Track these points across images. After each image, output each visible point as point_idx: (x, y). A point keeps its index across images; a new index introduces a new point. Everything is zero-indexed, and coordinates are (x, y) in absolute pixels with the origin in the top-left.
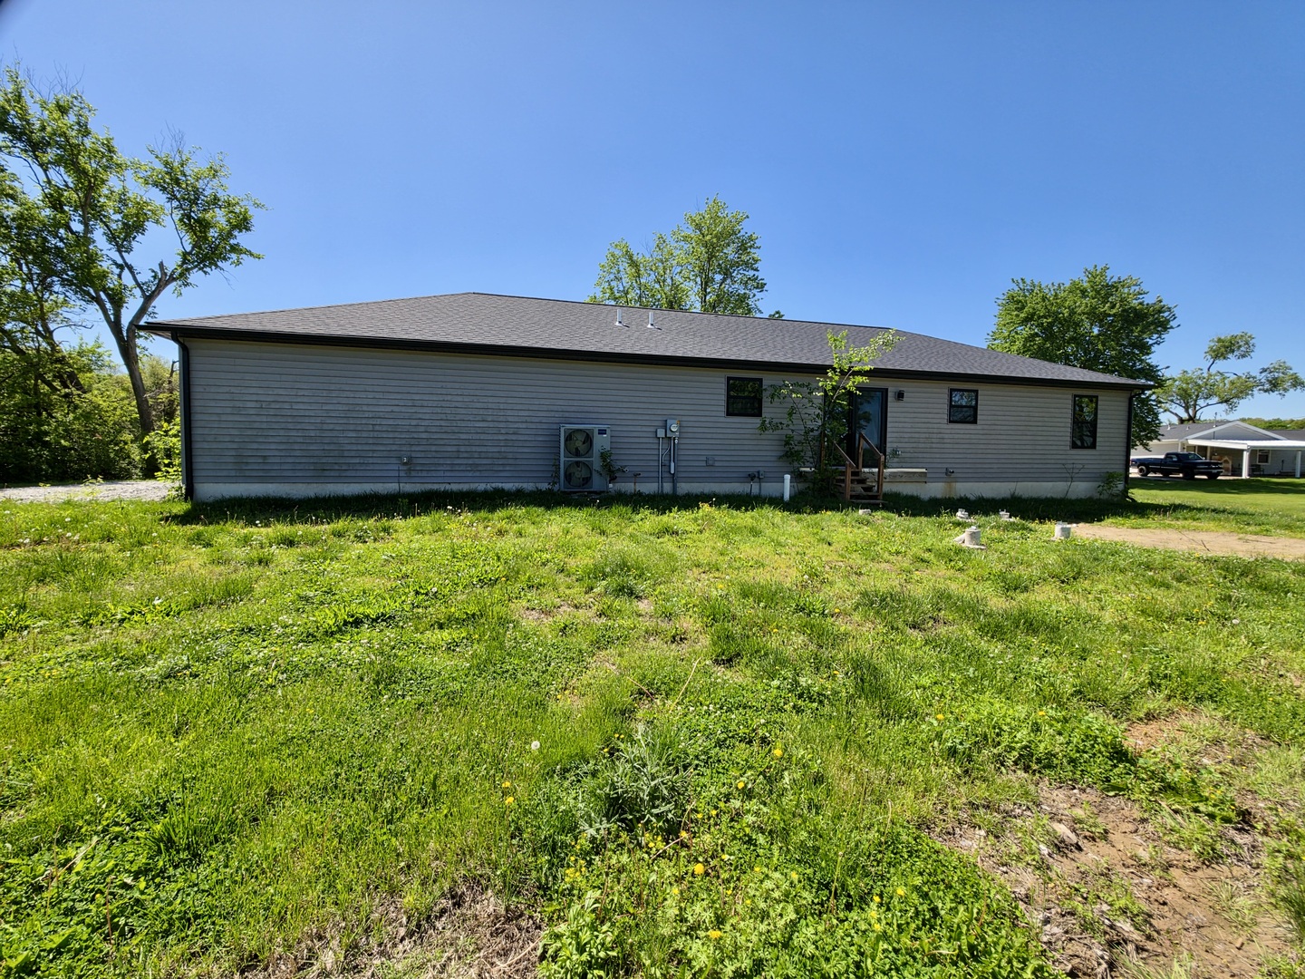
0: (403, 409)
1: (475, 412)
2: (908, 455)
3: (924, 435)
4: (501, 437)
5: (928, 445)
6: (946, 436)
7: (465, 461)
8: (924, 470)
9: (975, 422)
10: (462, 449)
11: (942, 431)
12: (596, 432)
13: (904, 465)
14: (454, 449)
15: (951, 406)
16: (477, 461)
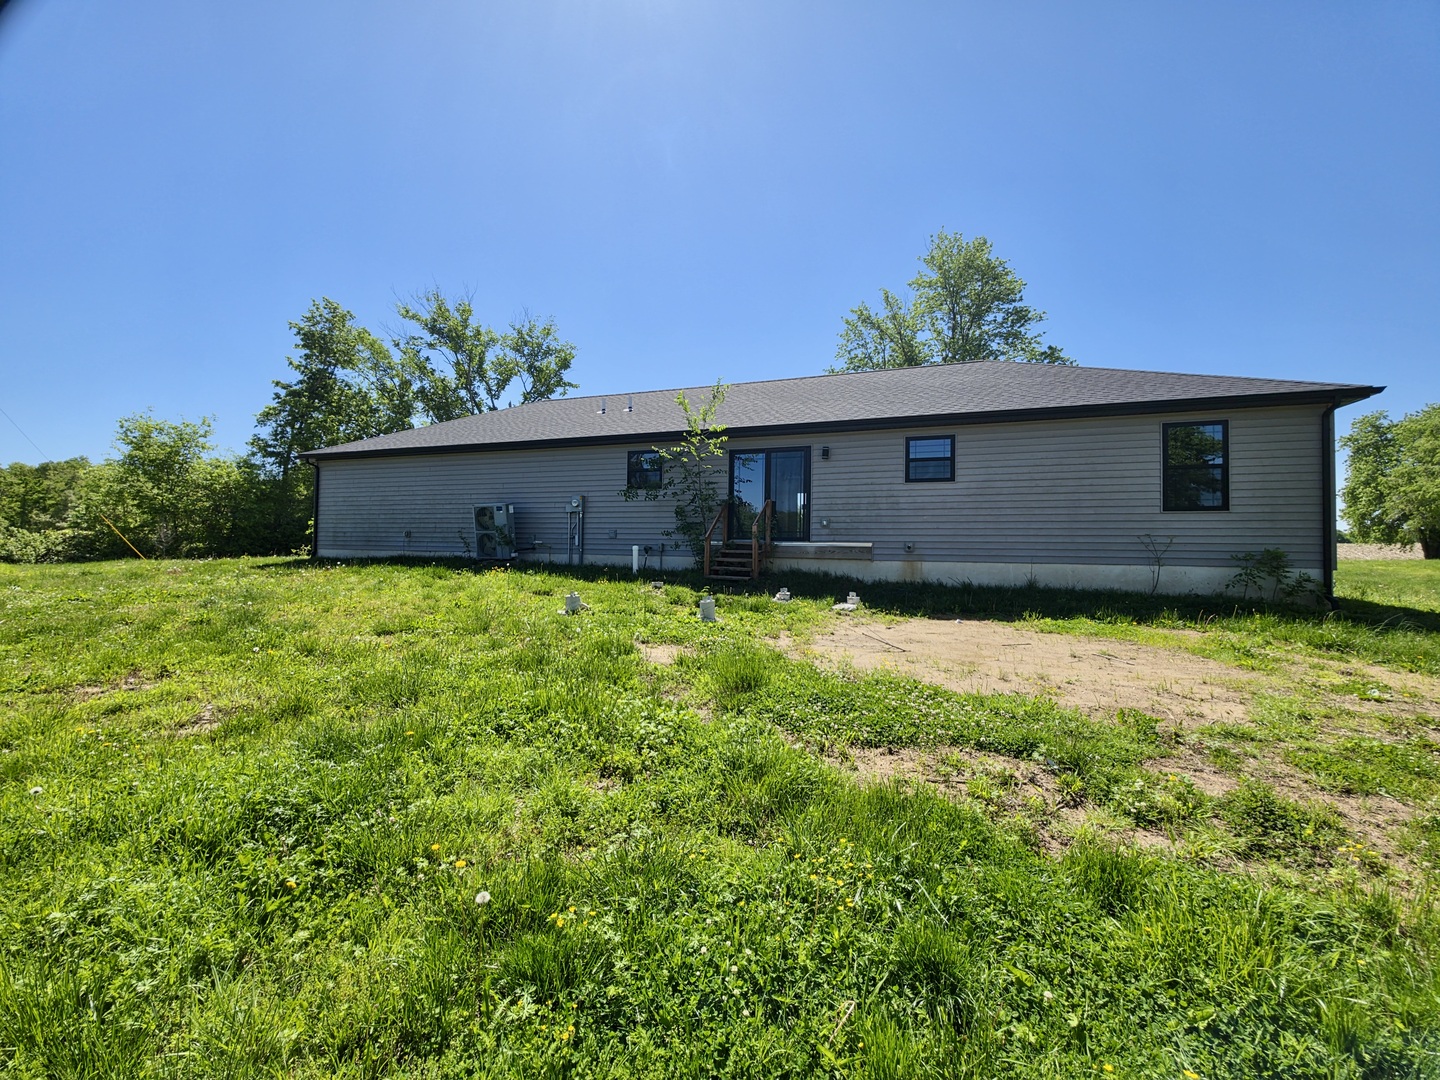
0: (407, 498)
1: (446, 497)
2: (844, 525)
3: (865, 500)
4: (460, 516)
5: (874, 513)
6: (902, 500)
7: (438, 535)
8: (870, 545)
9: (952, 479)
10: (438, 526)
11: (895, 493)
12: (495, 509)
13: (837, 538)
14: (433, 525)
15: (908, 461)
16: (446, 535)
